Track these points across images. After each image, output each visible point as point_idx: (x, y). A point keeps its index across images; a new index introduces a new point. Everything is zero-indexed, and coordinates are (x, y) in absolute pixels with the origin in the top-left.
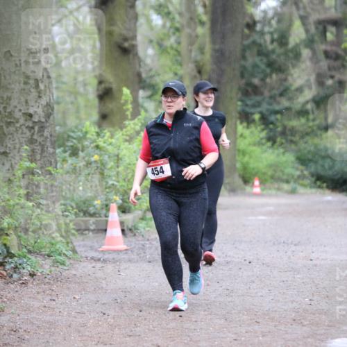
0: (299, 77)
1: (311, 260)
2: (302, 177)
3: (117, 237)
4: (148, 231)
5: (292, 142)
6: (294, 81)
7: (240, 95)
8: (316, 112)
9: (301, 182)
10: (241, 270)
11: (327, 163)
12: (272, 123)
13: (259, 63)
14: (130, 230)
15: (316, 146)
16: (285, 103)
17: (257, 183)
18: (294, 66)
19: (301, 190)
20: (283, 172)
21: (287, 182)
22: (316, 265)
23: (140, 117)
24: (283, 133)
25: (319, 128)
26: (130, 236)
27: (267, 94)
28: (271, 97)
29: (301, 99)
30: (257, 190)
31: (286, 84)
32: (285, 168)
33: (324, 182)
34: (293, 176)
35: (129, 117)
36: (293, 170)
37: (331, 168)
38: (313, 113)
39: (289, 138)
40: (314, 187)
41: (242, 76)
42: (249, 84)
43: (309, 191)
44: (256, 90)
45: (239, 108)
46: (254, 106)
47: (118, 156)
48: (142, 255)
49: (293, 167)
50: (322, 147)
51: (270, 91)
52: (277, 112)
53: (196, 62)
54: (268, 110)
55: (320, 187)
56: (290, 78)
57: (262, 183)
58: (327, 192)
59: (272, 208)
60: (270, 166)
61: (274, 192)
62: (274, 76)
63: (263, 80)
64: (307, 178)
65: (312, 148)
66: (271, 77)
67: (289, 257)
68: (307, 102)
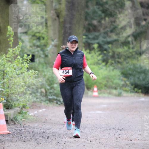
0: (123, 20)
1: (131, 140)
2: (125, 85)
3: (3, 125)
4: (24, 121)
5: (118, 62)
6: (120, 22)
7: (84, 31)
8: (134, 43)
9: (124, 89)
10: (85, 147)
11: (142, 76)
12: (106, 50)
13: (97, 10)
14: (12, 120)
15: (134, 65)
16: (114, 37)
17: (95, 89)
18: (120, 13)
19: (124, 94)
20: (112, 82)
21: (116, 89)
22: (134, 144)
23: (18, 46)
24: (113, 57)
25: (136, 53)
26: (12, 124)
27: (102, 31)
28: (105, 33)
29: (125, 35)
30: (96, 94)
31: (115, 24)
32: (114, 79)
33: (140, 89)
34: (119, 85)
35: (11, 46)
36: (119, 80)
37: (144, 80)
38: (133, 44)
39: (117, 60)
40: (133, 92)
41: (86, 19)
42: (90, 24)
43: (130, 94)
44: (95, 29)
45: (84, 40)
46: (94, 39)
47: (4, 71)
48: (19, 137)
49: (119, 79)
50: (138, 66)
51: (104, 29)
52: (109, 43)
53: (56, 9)
54: (103, 41)
55: (137, 92)
56: (117, 20)
57: (99, 89)
58: (142, 95)
59: (105, 106)
60: (104, 78)
61: (106, 95)
62: (107, 19)
63: (99, 22)
64: (128, 86)
65: (132, 67)
66: (105, 20)
67: (117, 138)
68: (129, 36)
